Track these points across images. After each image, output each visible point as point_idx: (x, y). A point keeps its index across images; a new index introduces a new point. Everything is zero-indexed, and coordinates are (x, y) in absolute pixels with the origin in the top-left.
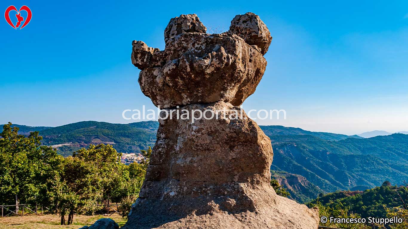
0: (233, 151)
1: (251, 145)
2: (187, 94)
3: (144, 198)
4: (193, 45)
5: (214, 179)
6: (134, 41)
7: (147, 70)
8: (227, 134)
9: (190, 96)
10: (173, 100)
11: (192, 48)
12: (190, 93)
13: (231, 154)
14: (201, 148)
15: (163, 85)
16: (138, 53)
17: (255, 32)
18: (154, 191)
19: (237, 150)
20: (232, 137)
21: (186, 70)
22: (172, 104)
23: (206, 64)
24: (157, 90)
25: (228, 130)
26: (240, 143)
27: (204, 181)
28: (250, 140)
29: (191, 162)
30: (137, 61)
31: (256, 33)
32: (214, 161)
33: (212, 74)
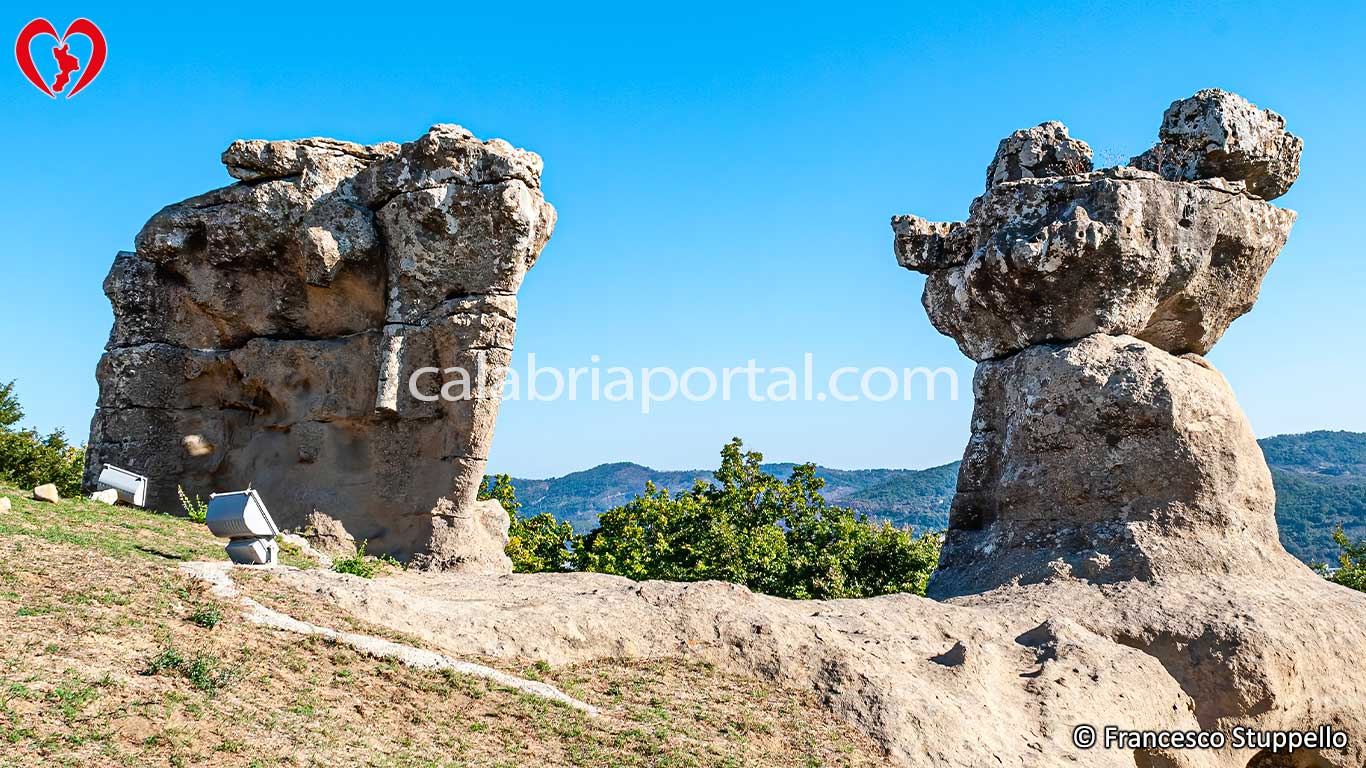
0: (1117, 448)
1: (1157, 434)
2: (1021, 323)
3: (945, 567)
4: (1019, 209)
5: (1073, 515)
6: (894, 218)
7: (936, 276)
8: (1098, 410)
9: (1027, 328)
10: (998, 340)
11: (1015, 217)
12: (1027, 320)
13: (1112, 457)
14: (1044, 445)
15: (971, 306)
16: (905, 242)
17: (1215, 142)
18: (965, 551)
19: (1127, 447)
20: (1109, 417)
21: (998, 269)
22: (998, 347)
23: (1035, 254)
24: (960, 318)
25: (1099, 400)
26: (1132, 429)
27: (1053, 520)
28: (1153, 420)
29: (1022, 477)
30: (906, 259)
31: (1219, 145)
32: (1071, 473)
33: (1060, 272)
